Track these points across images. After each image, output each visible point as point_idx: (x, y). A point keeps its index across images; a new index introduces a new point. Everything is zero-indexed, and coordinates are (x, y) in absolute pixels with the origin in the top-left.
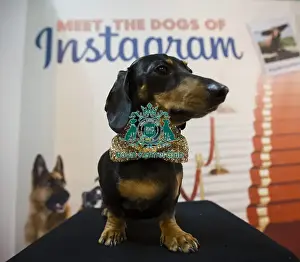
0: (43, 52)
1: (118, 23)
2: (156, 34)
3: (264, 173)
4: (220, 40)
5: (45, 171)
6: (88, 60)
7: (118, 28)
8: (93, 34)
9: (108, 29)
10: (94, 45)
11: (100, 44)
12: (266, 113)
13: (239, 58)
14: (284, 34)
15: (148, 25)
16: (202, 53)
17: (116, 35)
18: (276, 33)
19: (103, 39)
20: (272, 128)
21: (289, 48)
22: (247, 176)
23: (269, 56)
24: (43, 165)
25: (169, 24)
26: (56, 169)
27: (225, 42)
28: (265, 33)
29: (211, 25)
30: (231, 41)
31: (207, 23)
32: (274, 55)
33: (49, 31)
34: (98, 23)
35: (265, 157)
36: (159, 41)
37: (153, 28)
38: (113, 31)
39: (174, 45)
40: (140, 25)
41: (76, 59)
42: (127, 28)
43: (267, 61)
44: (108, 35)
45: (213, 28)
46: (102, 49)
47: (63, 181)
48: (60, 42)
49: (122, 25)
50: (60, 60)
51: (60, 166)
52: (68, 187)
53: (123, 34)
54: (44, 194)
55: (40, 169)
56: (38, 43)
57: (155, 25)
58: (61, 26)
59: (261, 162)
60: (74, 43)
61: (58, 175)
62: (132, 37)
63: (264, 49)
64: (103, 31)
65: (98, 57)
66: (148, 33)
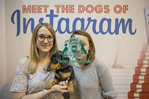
4: (123, 20)
13: (133, 34)
16: (109, 30)
17: (57, 16)
30: (130, 21)
36: (82, 20)
38: (55, 13)
39: (92, 23)
44: (52, 16)
49: (60, 9)
50: (25, 32)
53: (61, 15)
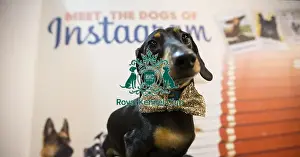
0: (53, 37)
1: (113, 14)
2: (144, 23)
3: (230, 131)
4: (194, 28)
5: (54, 131)
6: (90, 43)
7: (114, 18)
8: (94, 22)
9: (106, 19)
10: (95, 31)
11: (99, 31)
12: (231, 83)
13: (208, 41)
14: (243, 23)
15: (137, 15)
17: (112, 23)
18: (236, 22)
19: (102, 27)
20: (236, 96)
21: (247, 34)
22: (217, 133)
23: (232, 39)
24: (52, 126)
25: (153, 15)
26: (63, 130)
27: (198, 28)
28: (229, 22)
29: (186, 16)
30: (202, 28)
31: (183, 15)
32: (235, 38)
33: (59, 20)
34: (97, 14)
35: (230, 118)
36: (146, 28)
37: (141, 18)
38: (110, 20)
40: (130, 15)
41: (79, 42)
42: (120, 18)
43: (231, 43)
44: (106, 23)
45: (188, 18)
46: (100, 34)
47: (68, 139)
48: (67, 29)
49: (117, 16)
50: (67, 42)
51: (66, 128)
52: (72, 145)
53: (118, 22)
54: (52, 150)
55: (50, 130)
56: (50, 29)
57: (143, 15)
58: (68, 16)
59: (228, 122)
60: (79, 29)
61: (64, 135)
62: (125, 25)
63: (228, 35)
64: (102, 20)
65: (98, 40)
66: (137, 21)
